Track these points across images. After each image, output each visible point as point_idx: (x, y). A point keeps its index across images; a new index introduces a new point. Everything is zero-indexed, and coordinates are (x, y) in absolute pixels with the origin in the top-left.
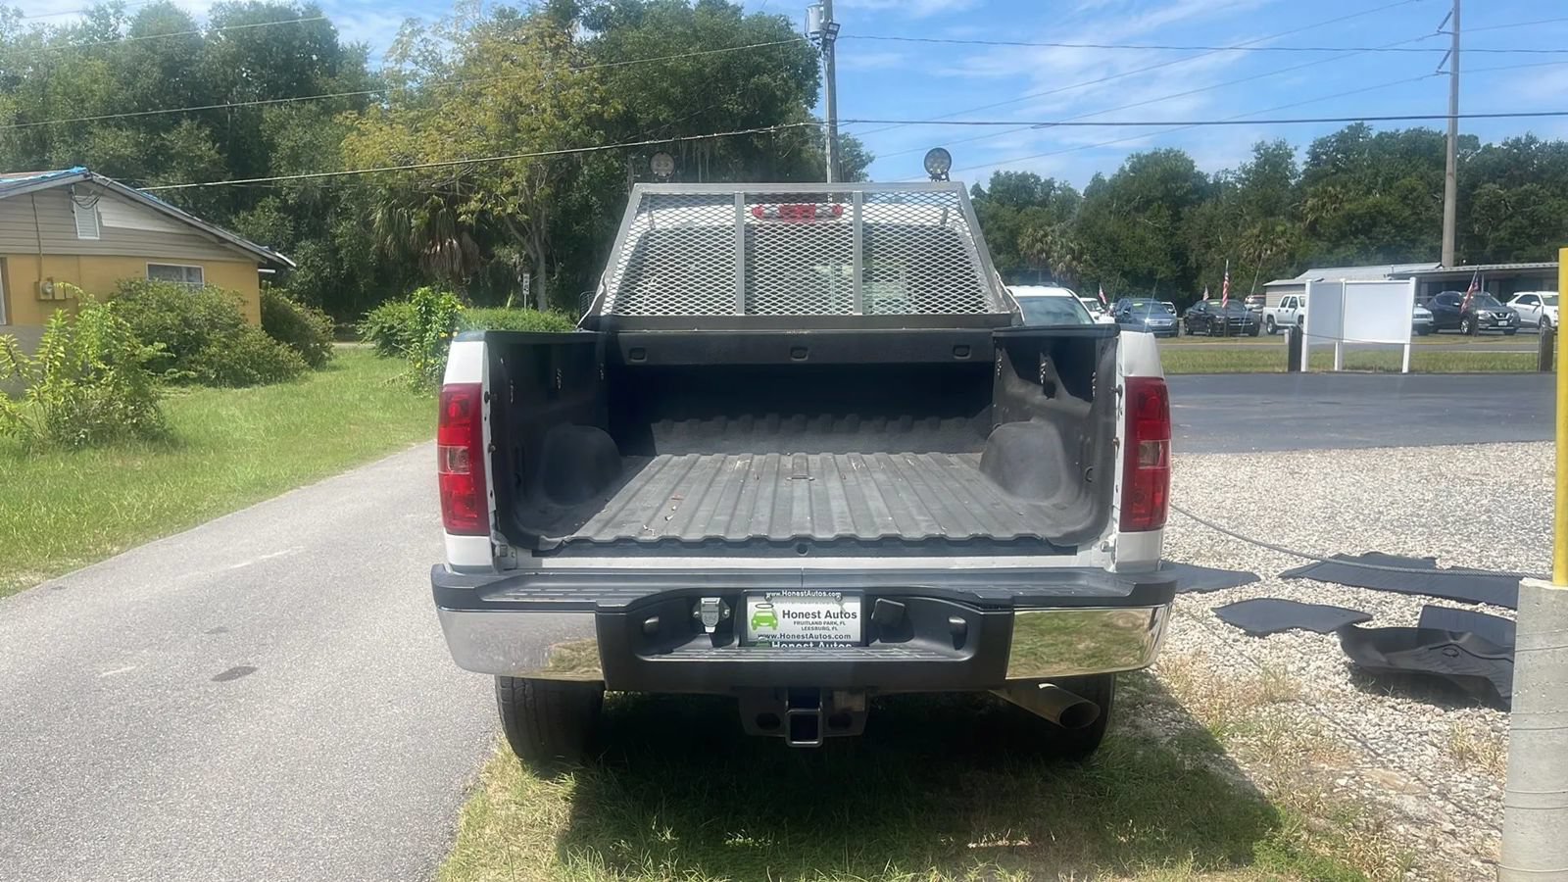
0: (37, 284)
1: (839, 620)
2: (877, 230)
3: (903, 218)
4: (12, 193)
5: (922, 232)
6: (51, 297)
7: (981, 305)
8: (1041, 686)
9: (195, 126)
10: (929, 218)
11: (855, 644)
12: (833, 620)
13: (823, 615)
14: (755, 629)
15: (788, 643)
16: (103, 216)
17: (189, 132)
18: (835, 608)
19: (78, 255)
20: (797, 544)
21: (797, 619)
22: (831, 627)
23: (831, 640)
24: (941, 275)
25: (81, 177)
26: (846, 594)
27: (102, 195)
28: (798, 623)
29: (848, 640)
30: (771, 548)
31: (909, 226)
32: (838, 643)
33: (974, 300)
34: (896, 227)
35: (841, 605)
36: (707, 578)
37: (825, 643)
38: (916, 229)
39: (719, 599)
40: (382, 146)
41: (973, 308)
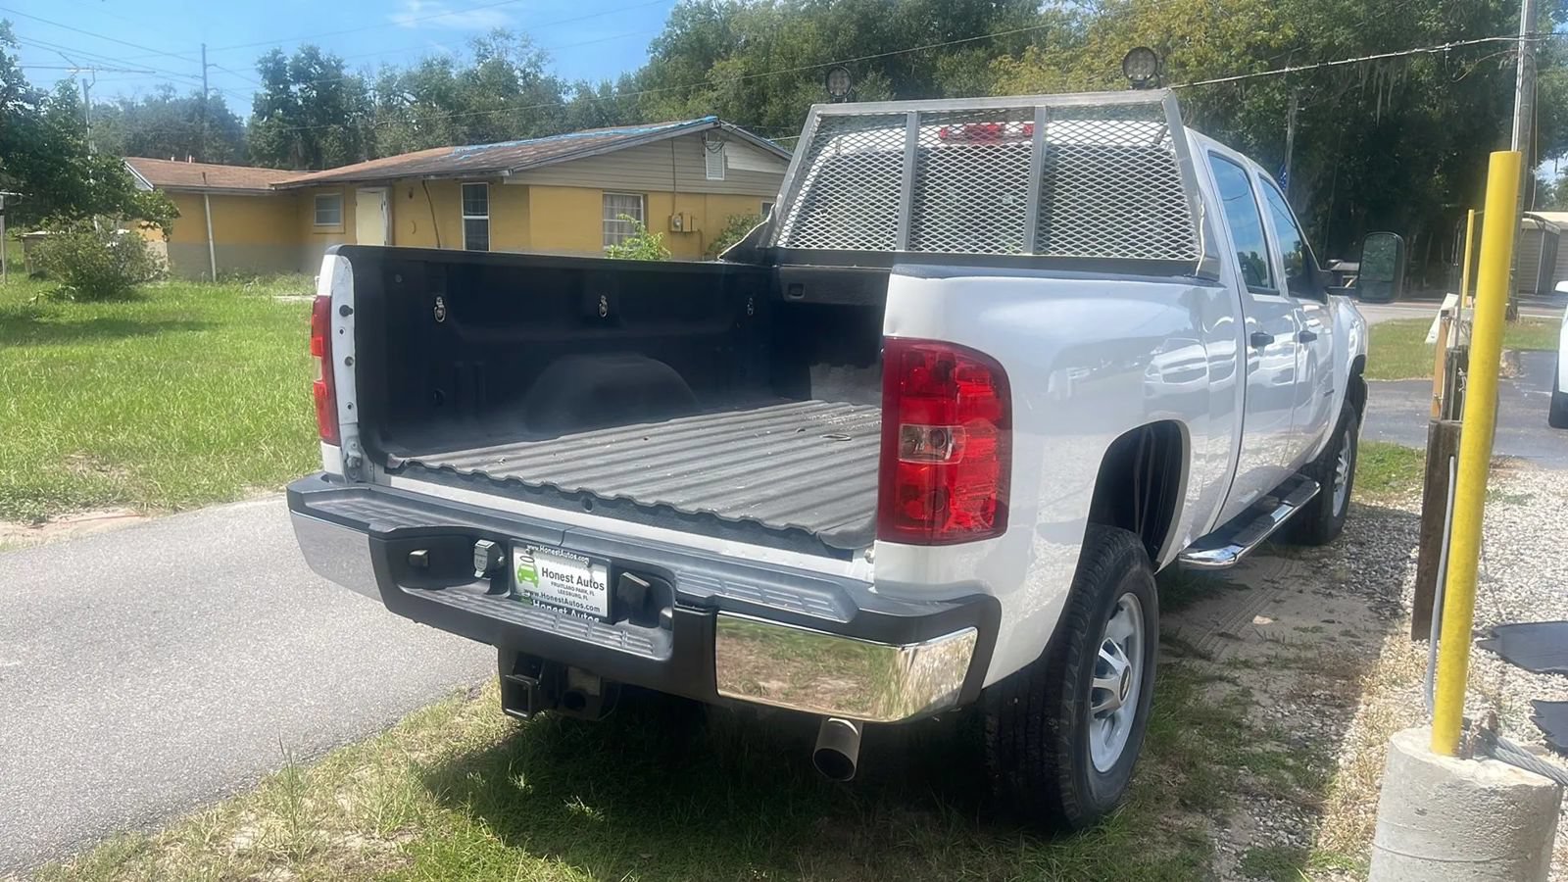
0: (670, 217)
1: (588, 589)
2: (1064, 152)
3: (1096, 138)
4: (654, 139)
5: (1118, 155)
6: (680, 230)
7: (1183, 249)
8: (832, 719)
9: (879, 77)
10: (1128, 137)
11: (602, 620)
12: (584, 588)
13: (575, 580)
14: (521, 582)
15: (547, 604)
16: (729, 159)
17: (874, 83)
18: (585, 575)
19: (706, 194)
20: (583, 498)
21: (554, 580)
22: (582, 595)
23: (583, 610)
24: (1137, 209)
25: (711, 125)
26: (594, 561)
27: (727, 140)
28: (555, 584)
29: (597, 613)
30: (562, 499)
31: (1103, 148)
32: (589, 615)
33: (1175, 242)
34: (1087, 148)
35: (591, 572)
36: (487, 519)
37: (577, 612)
38: (1111, 151)
39: (493, 543)
40: (1030, 88)
41: (1173, 252)
